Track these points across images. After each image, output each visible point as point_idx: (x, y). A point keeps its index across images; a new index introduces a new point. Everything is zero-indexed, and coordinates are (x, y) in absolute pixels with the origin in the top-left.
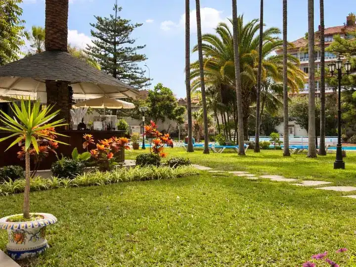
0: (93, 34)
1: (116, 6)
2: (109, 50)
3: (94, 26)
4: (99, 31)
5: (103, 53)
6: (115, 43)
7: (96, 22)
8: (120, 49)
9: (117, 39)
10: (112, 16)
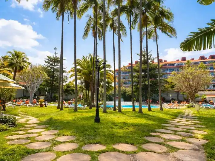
0: (46, 62)
1: (55, 53)
2: (52, 68)
3: (46, 59)
4: (48, 61)
5: (49, 69)
6: (54, 65)
7: (47, 58)
8: (57, 68)
9: (55, 64)
10: (53, 56)
